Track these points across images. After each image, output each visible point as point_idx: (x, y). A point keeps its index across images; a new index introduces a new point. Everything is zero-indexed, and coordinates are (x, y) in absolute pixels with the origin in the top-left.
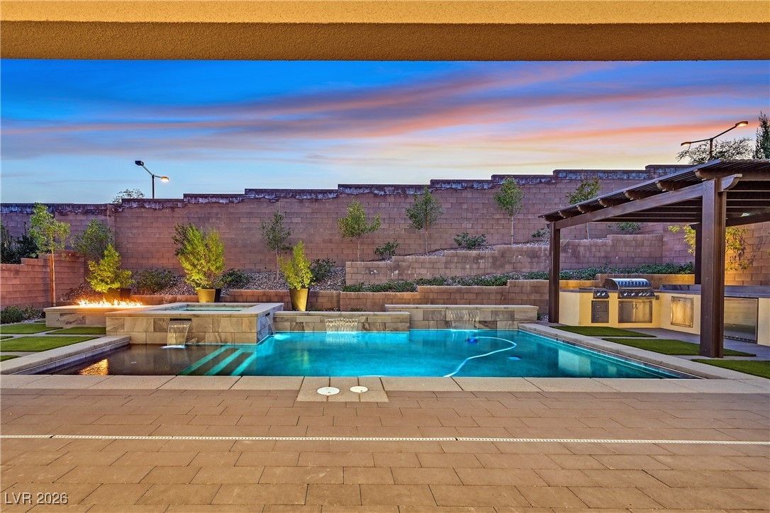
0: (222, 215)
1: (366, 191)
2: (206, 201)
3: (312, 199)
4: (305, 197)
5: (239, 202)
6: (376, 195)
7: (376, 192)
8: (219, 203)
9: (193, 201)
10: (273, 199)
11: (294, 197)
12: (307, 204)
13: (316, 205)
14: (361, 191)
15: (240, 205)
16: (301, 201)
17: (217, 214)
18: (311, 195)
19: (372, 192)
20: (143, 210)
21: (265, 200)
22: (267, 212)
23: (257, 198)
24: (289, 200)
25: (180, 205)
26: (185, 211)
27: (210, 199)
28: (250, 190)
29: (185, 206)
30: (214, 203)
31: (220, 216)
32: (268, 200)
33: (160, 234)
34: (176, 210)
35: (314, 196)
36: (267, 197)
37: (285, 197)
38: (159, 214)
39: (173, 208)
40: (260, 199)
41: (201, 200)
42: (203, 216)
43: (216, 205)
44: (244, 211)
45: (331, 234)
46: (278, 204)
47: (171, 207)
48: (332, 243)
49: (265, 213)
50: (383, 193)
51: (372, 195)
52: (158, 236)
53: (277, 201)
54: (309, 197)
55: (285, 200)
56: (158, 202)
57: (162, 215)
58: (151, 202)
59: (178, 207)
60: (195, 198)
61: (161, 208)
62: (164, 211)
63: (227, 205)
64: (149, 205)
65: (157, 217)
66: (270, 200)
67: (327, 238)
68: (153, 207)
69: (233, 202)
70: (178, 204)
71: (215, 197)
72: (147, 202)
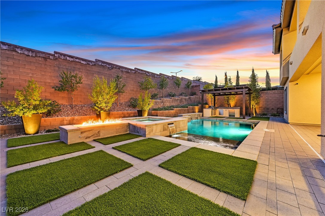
0: (82, 70)
1: (144, 73)
2: (72, 60)
3: (126, 71)
4: (124, 70)
5: (93, 65)
6: (147, 75)
8: (81, 63)
9: (63, 57)
10: (110, 68)
11: (119, 69)
12: (125, 73)
13: (128, 75)
14: (143, 72)
15: (94, 67)
16: (122, 71)
17: (79, 69)
19: (146, 74)
20: (14, 53)
21: (106, 67)
22: (108, 73)
23: (102, 65)
24: (117, 70)
25: (51, 57)
26: (56, 63)
27: (75, 59)
28: (99, 60)
29: (56, 59)
30: (77, 62)
31: (81, 70)
33: (32, 74)
34: (48, 60)
35: (127, 70)
36: (107, 66)
37: (116, 68)
38: (34, 60)
39: (45, 59)
40: (104, 66)
41: (68, 58)
42: (70, 68)
43: (79, 64)
44: (96, 70)
46: (113, 70)
47: (43, 57)
49: (107, 74)
50: (149, 74)
51: (146, 75)
52: (31, 75)
53: (112, 69)
54: (125, 70)
55: (116, 69)
56: (31, 51)
57: (35, 62)
58: (24, 50)
59: (50, 59)
60: (64, 55)
61: (34, 56)
62: (37, 58)
63: (85, 65)
64: (20, 51)
65: (30, 62)
66: (109, 68)
67: (132, 89)
68: (26, 54)
69: (89, 64)
70: (49, 57)
71: (78, 59)
72: (19, 48)
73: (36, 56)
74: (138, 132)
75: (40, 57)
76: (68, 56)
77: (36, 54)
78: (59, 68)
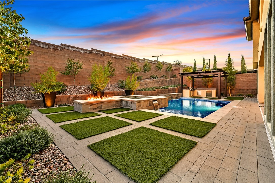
2: (73, 49)
3: (115, 58)
4: (113, 57)
5: (89, 53)
7: (133, 59)
8: (80, 52)
9: (67, 48)
11: (110, 56)
12: (114, 59)
13: (117, 60)
14: (129, 58)
15: (90, 55)
18: (115, 56)
19: (131, 59)
20: (34, 46)
22: (100, 59)
23: (97, 53)
24: (108, 57)
25: (59, 48)
26: (62, 52)
27: (76, 49)
28: (94, 49)
29: (62, 50)
30: (78, 51)
32: (101, 55)
33: (46, 62)
34: (57, 50)
37: (107, 55)
38: (47, 51)
39: (55, 50)
41: (71, 48)
42: (72, 56)
44: (91, 57)
45: (121, 71)
46: (105, 57)
47: (53, 49)
48: (121, 74)
50: (134, 60)
52: (45, 63)
53: (104, 56)
54: (115, 57)
55: (107, 56)
56: (45, 44)
57: (48, 52)
58: (40, 43)
59: (58, 49)
60: (68, 46)
61: (47, 48)
62: (49, 50)
63: (83, 54)
64: (38, 44)
65: (45, 52)
66: (102, 55)
67: (120, 72)
68: (42, 46)
69: (87, 53)
70: (58, 48)
71: (78, 49)
72: (37, 42)
73: (48, 48)
74: (130, 106)
75: (51, 48)
76: (71, 47)
77: (48, 46)
78: (64, 56)
